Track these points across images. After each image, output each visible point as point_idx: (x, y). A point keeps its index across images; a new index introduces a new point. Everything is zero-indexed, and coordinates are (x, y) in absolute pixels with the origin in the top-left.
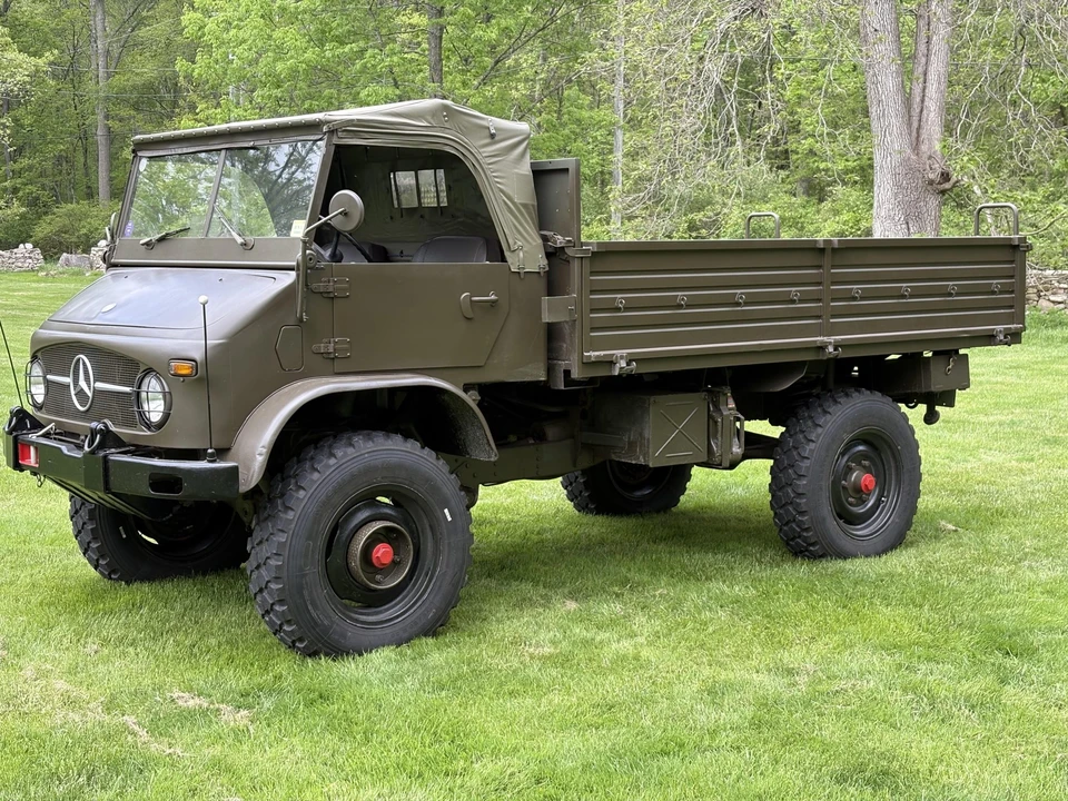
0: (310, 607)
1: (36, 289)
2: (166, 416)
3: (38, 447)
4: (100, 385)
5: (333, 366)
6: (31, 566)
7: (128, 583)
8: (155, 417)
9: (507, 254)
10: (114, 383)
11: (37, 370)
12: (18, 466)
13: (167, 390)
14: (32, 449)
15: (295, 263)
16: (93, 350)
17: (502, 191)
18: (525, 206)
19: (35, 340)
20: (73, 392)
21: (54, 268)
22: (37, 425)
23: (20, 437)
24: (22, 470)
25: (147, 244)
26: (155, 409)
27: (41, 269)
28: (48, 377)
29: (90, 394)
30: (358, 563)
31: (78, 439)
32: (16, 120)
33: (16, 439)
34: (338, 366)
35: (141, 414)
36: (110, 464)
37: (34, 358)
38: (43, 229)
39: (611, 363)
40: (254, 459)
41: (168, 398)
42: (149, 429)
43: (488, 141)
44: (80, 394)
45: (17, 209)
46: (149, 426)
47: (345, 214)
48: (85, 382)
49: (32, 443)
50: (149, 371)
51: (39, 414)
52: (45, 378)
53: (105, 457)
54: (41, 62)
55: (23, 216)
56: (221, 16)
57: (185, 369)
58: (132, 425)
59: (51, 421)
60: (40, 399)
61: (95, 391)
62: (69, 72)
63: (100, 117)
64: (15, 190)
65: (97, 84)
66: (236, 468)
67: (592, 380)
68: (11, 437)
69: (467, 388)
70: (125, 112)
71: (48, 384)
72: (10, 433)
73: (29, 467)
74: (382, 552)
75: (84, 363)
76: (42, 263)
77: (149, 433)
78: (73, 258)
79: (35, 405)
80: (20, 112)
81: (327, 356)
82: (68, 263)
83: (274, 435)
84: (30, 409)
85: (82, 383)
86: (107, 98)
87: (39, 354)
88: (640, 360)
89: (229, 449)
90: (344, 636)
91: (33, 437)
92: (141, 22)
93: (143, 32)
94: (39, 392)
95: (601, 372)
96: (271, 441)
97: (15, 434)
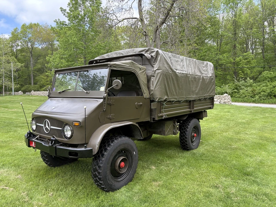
0: (108, 181)
1: (22, 98)
2: (72, 136)
3: (35, 142)
4: (52, 127)
5: (111, 121)
6: (30, 162)
7: (54, 167)
8: (69, 136)
9: (144, 94)
10: (55, 127)
11: (34, 122)
12: (29, 146)
13: (72, 129)
14: (33, 142)
15: (103, 97)
16: (50, 118)
17: (142, 81)
18: (146, 84)
19: (33, 115)
20: (44, 128)
21: (25, 95)
22: (34, 136)
23: (30, 139)
24: (30, 147)
25: (59, 93)
26: (68, 134)
27: (23, 95)
28: (37, 124)
29: (49, 129)
30: (118, 168)
31: (46, 140)
32: (18, 73)
33: (29, 140)
34: (112, 121)
35: (65, 135)
36: (57, 149)
37: (33, 119)
38: (23, 89)
39: (162, 116)
40: (96, 146)
41: (72, 131)
42: (66, 139)
43: (139, 70)
44: (46, 129)
45: (19, 86)
46: (66, 138)
47: (117, 85)
48: (48, 126)
49: (34, 141)
50: (66, 124)
51: (34, 132)
52: (36, 124)
53: (56, 147)
54: (22, 65)
55: (20, 87)
56: (53, 58)
57: (77, 124)
58: (62, 138)
59: (38, 135)
60: (34, 129)
61: (51, 129)
62: (27, 66)
63: (32, 73)
64: (18, 83)
65: (31, 68)
66: (92, 149)
67: (159, 120)
68: (28, 139)
69: (136, 123)
70: (36, 72)
71: (37, 126)
72: (27, 138)
73: (32, 147)
74: (123, 164)
75: (47, 121)
76: (23, 94)
77: (66, 140)
78: (28, 93)
79: (33, 130)
80: (19, 72)
81: (110, 119)
82: (27, 94)
83: (101, 140)
84: (31, 131)
85: (47, 126)
86: (33, 70)
87: (34, 119)
88: (167, 115)
89: (88, 143)
90: (115, 186)
91: (34, 139)
92: (38, 59)
93: (39, 61)
94: (34, 127)
95: (160, 118)
96: (100, 141)
97: (29, 138)
